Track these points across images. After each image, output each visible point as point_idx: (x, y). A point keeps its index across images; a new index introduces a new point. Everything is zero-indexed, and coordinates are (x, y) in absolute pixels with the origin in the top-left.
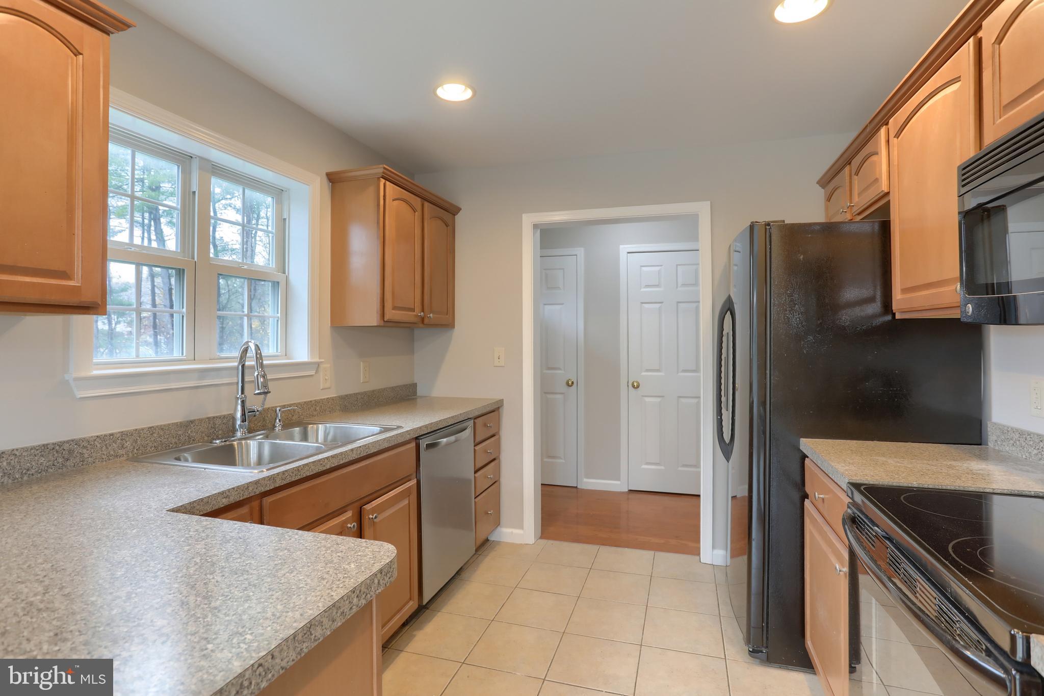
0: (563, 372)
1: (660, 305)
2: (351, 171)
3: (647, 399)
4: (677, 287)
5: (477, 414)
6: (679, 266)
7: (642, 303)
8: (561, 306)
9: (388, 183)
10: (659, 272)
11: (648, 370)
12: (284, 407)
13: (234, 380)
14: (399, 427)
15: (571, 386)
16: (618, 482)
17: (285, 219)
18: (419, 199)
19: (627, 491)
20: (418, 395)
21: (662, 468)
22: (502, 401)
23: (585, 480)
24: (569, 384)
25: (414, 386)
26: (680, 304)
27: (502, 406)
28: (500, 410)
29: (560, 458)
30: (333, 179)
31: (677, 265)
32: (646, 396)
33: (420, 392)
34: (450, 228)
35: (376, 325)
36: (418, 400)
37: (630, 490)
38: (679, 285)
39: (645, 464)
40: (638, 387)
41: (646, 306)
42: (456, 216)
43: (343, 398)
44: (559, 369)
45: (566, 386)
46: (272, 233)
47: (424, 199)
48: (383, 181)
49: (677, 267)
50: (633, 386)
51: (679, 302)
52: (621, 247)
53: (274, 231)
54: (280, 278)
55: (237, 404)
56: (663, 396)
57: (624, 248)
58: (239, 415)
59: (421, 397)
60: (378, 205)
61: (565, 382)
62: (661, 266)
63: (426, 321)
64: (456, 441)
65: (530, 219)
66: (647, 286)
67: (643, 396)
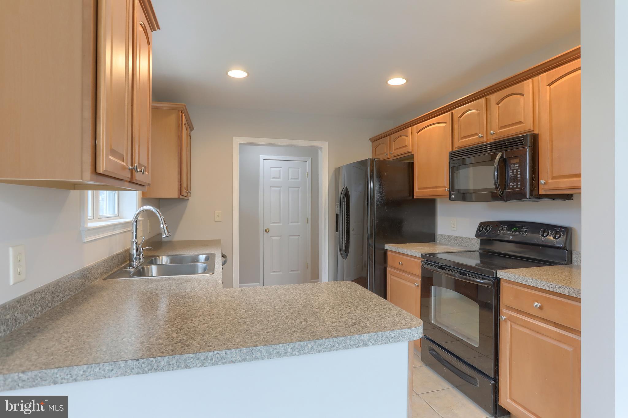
1: (280, 188)
3: (273, 238)
4: (289, 180)
6: (290, 169)
7: (271, 187)
10: (280, 171)
11: (273, 223)
16: (258, 284)
20: (163, 240)
21: (281, 273)
32: (272, 236)
38: (290, 178)
39: (272, 272)
40: (269, 231)
41: (273, 188)
42: (192, 132)
48: (180, 112)
50: (266, 231)
51: (289, 187)
52: (260, 156)
56: (281, 236)
57: (262, 157)
59: (165, 241)
62: (281, 168)
63: (188, 195)
65: (237, 140)
66: (273, 178)
67: (271, 236)
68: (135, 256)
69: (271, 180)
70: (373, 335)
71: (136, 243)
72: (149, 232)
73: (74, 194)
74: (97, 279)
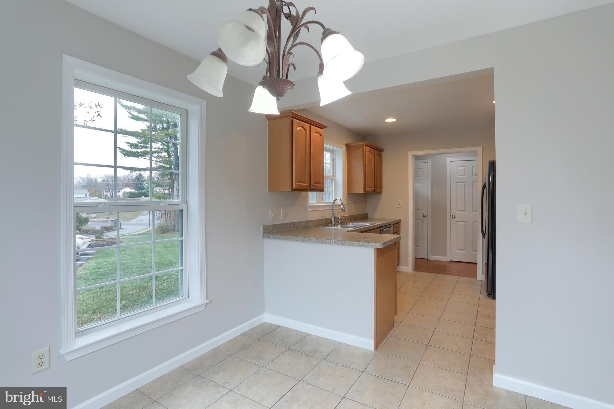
0: (421, 211)
1: (465, 183)
2: (352, 143)
3: (459, 223)
4: (473, 176)
5: (394, 223)
6: (473, 167)
7: (457, 182)
8: (421, 184)
9: (366, 147)
10: (465, 169)
12: (341, 217)
13: (331, 209)
14: (374, 224)
15: (425, 217)
16: (446, 257)
17: (334, 160)
18: (373, 149)
19: (449, 261)
20: (368, 217)
21: (465, 252)
22: (400, 220)
23: (431, 256)
24: (424, 216)
25: (367, 214)
26: (474, 183)
27: (401, 221)
28: (400, 223)
29: (420, 247)
30: (347, 146)
31: (473, 166)
33: (369, 216)
34: (381, 156)
35: (363, 193)
36: (368, 219)
37: (451, 261)
38: (474, 174)
39: (458, 250)
40: (455, 217)
41: (459, 183)
42: (383, 153)
43: (351, 216)
44: (420, 210)
45: (423, 217)
46: (330, 164)
47: (375, 149)
48: (365, 146)
49: (472, 167)
50: (453, 217)
51: (473, 182)
52: (447, 159)
53: (331, 163)
54: (333, 178)
55: (332, 215)
56: (466, 222)
57: (449, 160)
58: (333, 219)
59: (369, 218)
60: (363, 154)
61: (423, 215)
62: (465, 167)
63: (376, 191)
64: (388, 230)
65: (411, 154)
66: (459, 175)
67: (457, 221)
68: (333, 221)
69: (457, 177)
70: (358, 242)
71: (334, 214)
72: (354, 211)
73: (303, 193)
74: (313, 226)
